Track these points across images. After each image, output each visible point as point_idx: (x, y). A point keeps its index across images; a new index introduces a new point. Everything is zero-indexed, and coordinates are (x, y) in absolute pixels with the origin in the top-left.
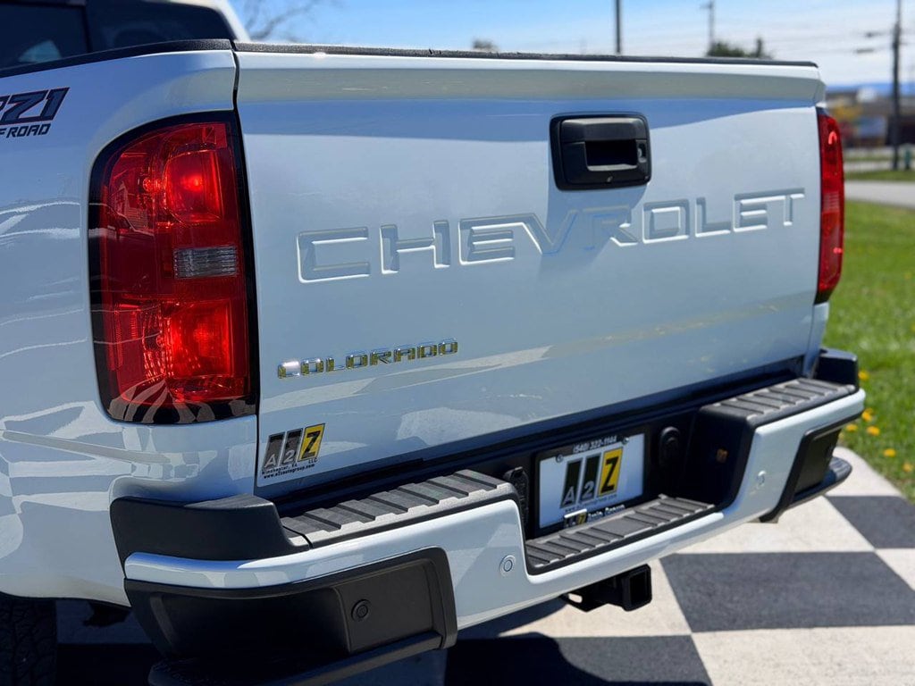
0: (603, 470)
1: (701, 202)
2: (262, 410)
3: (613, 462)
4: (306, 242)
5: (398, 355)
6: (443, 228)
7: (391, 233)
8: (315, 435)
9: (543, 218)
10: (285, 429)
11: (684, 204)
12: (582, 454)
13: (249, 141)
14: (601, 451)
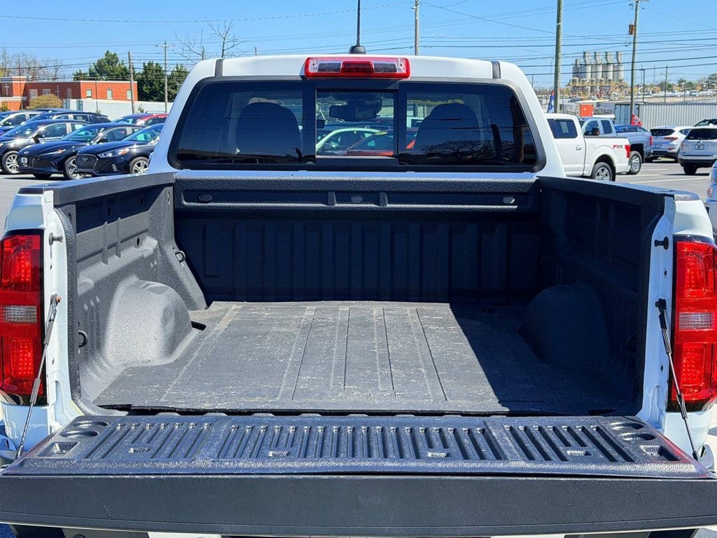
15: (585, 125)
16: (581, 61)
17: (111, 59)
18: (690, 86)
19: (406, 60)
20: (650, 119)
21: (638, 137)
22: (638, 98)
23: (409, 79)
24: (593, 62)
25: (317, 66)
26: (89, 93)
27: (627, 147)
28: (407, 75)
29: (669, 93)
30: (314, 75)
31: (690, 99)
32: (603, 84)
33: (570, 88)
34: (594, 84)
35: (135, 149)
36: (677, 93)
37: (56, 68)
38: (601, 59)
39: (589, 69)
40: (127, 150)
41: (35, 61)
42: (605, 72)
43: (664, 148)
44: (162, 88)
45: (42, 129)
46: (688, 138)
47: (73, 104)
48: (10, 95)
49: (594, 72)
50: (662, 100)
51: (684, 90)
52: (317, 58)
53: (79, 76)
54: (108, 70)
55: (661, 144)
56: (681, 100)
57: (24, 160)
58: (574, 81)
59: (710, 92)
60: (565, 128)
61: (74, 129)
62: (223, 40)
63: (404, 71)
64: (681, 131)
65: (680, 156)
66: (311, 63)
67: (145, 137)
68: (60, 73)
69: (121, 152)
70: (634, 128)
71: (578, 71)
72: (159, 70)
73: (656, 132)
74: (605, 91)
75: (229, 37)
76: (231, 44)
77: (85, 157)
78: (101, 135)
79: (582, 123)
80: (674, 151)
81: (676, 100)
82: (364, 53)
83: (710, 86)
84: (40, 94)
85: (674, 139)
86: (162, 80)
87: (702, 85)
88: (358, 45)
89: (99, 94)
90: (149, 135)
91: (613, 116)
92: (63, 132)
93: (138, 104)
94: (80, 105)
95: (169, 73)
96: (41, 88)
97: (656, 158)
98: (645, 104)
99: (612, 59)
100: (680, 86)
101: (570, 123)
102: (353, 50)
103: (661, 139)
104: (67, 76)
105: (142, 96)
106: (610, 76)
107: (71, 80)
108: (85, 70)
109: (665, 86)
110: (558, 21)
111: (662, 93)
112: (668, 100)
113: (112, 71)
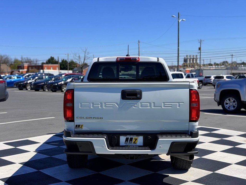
0: (134, 140)
1: (154, 103)
2: (75, 122)
3: (136, 139)
4: (81, 103)
5: (93, 118)
6: (101, 103)
7: (93, 103)
8: (82, 126)
9: (119, 103)
10: (78, 124)
11: (150, 103)
12: (129, 137)
13: (75, 92)
14: (133, 137)
15: (186, 75)
16: (186, 58)
17: (52, 59)
18: (218, 65)
19: (139, 57)
20: (205, 74)
21: (201, 78)
22: (202, 68)
23: (139, 62)
24: (189, 58)
25: (119, 59)
26: (46, 68)
27: (198, 81)
28: (139, 61)
29: (211, 67)
30: (119, 61)
31: (217, 68)
32: (192, 64)
33: (183, 65)
34: (190, 64)
35: (63, 82)
36: (214, 67)
37: (36, 61)
38: (192, 57)
39: (188, 60)
40: (61, 83)
41: (30, 59)
42: (193, 61)
43: (209, 82)
44: (67, 67)
45: (37, 78)
46: (215, 78)
47: (42, 71)
48: (23, 69)
49: (190, 61)
50: (209, 69)
51: (216, 66)
52: (119, 57)
53: (43, 63)
54: (51, 61)
55: (208, 80)
56: (215, 68)
57: (32, 86)
58: (184, 63)
59: (223, 66)
60: (180, 76)
61: (45, 77)
62: (84, 53)
63: (138, 60)
64: (214, 77)
65: (213, 84)
66: (118, 58)
67: (65, 79)
68: (37, 62)
69: (59, 83)
70: (200, 76)
71: (185, 60)
72: (66, 61)
73: (206, 77)
74: (193, 66)
75: (86, 52)
76: (87, 54)
77: (50, 85)
78: (53, 79)
79: (185, 75)
80: (212, 82)
81: (213, 68)
82: (129, 56)
83: (223, 65)
84: (32, 68)
85: (211, 79)
86: (67, 64)
87: (221, 64)
88: (128, 54)
89: (49, 68)
90: (66, 79)
91: (195, 73)
92: (42, 78)
93: (60, 71)
94: (43, 71)
95: (69, 62)
96: (32, 67)
97: (207, 84)
98: (204, 70)
99: (195, 57)
100: (215, 65)
101: (182, 74)
102: (127, 55)
103: (208, 79)
104: (40, 63)
105: (61, 69)
106: (195, 62)
107: (40, 64)
108: (45, 62)
109: (210, 65)
110: (178, 47)
111: (209, 67)
112: (211, 69)
113: (53, 62)
